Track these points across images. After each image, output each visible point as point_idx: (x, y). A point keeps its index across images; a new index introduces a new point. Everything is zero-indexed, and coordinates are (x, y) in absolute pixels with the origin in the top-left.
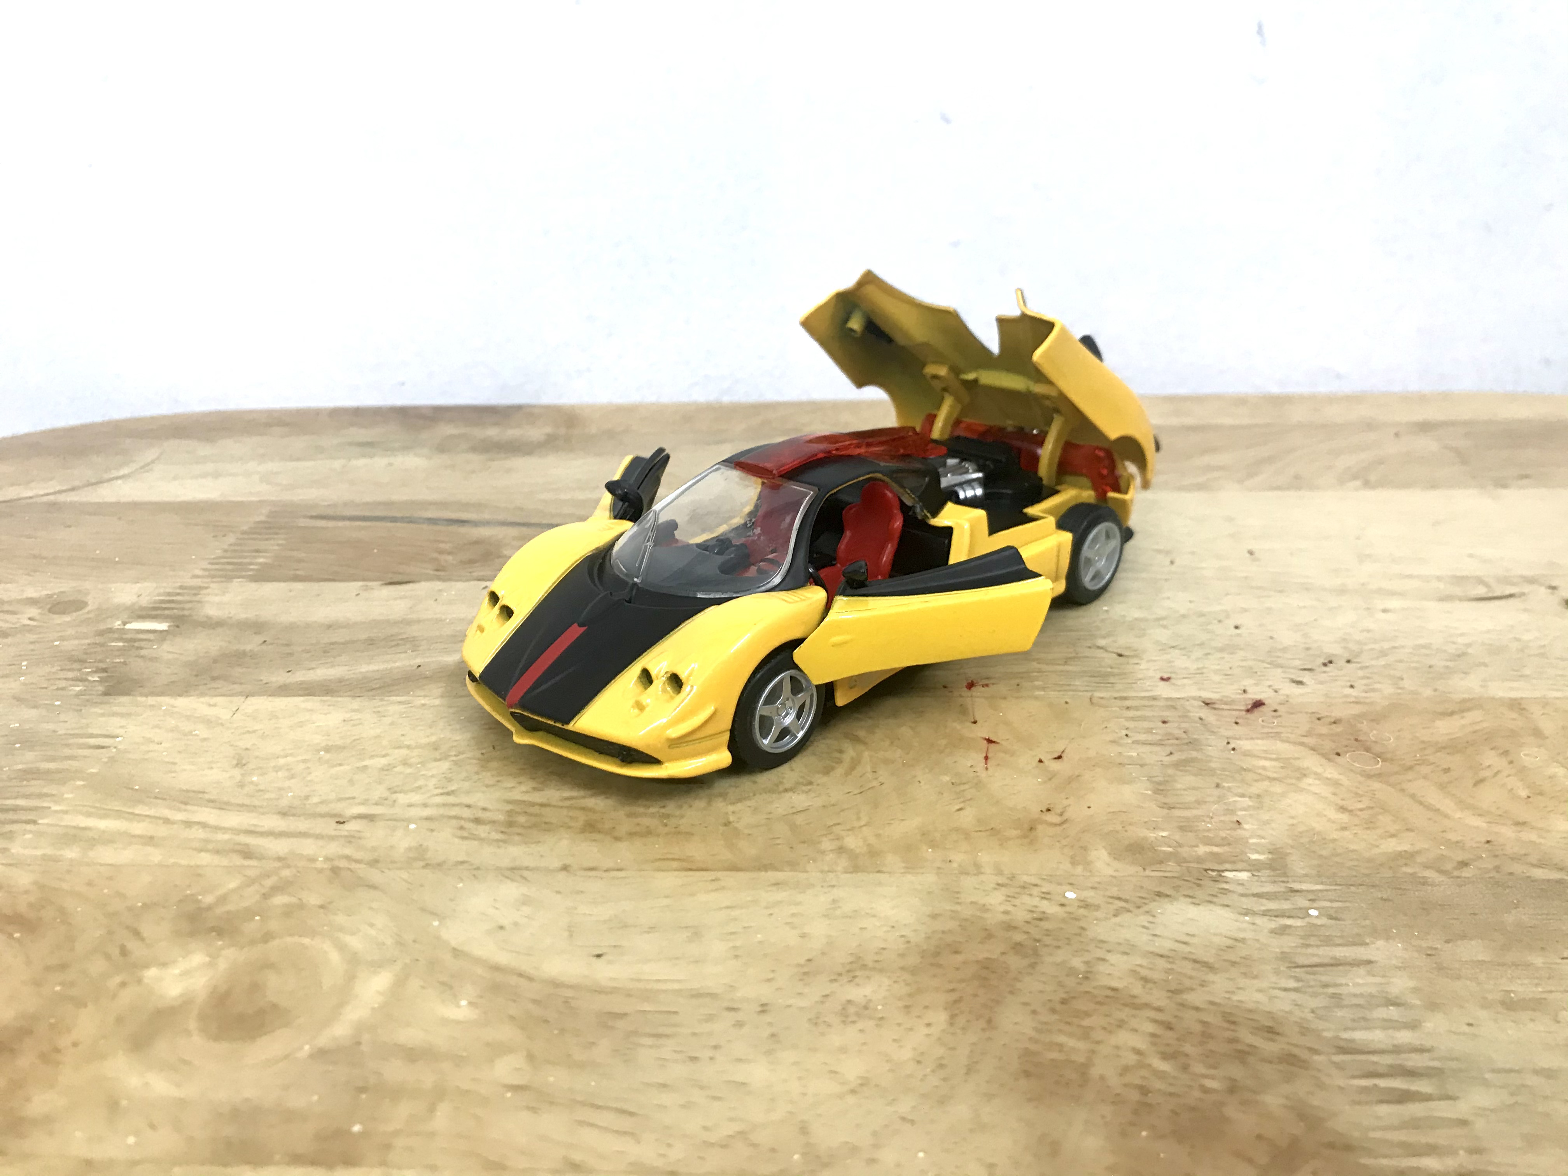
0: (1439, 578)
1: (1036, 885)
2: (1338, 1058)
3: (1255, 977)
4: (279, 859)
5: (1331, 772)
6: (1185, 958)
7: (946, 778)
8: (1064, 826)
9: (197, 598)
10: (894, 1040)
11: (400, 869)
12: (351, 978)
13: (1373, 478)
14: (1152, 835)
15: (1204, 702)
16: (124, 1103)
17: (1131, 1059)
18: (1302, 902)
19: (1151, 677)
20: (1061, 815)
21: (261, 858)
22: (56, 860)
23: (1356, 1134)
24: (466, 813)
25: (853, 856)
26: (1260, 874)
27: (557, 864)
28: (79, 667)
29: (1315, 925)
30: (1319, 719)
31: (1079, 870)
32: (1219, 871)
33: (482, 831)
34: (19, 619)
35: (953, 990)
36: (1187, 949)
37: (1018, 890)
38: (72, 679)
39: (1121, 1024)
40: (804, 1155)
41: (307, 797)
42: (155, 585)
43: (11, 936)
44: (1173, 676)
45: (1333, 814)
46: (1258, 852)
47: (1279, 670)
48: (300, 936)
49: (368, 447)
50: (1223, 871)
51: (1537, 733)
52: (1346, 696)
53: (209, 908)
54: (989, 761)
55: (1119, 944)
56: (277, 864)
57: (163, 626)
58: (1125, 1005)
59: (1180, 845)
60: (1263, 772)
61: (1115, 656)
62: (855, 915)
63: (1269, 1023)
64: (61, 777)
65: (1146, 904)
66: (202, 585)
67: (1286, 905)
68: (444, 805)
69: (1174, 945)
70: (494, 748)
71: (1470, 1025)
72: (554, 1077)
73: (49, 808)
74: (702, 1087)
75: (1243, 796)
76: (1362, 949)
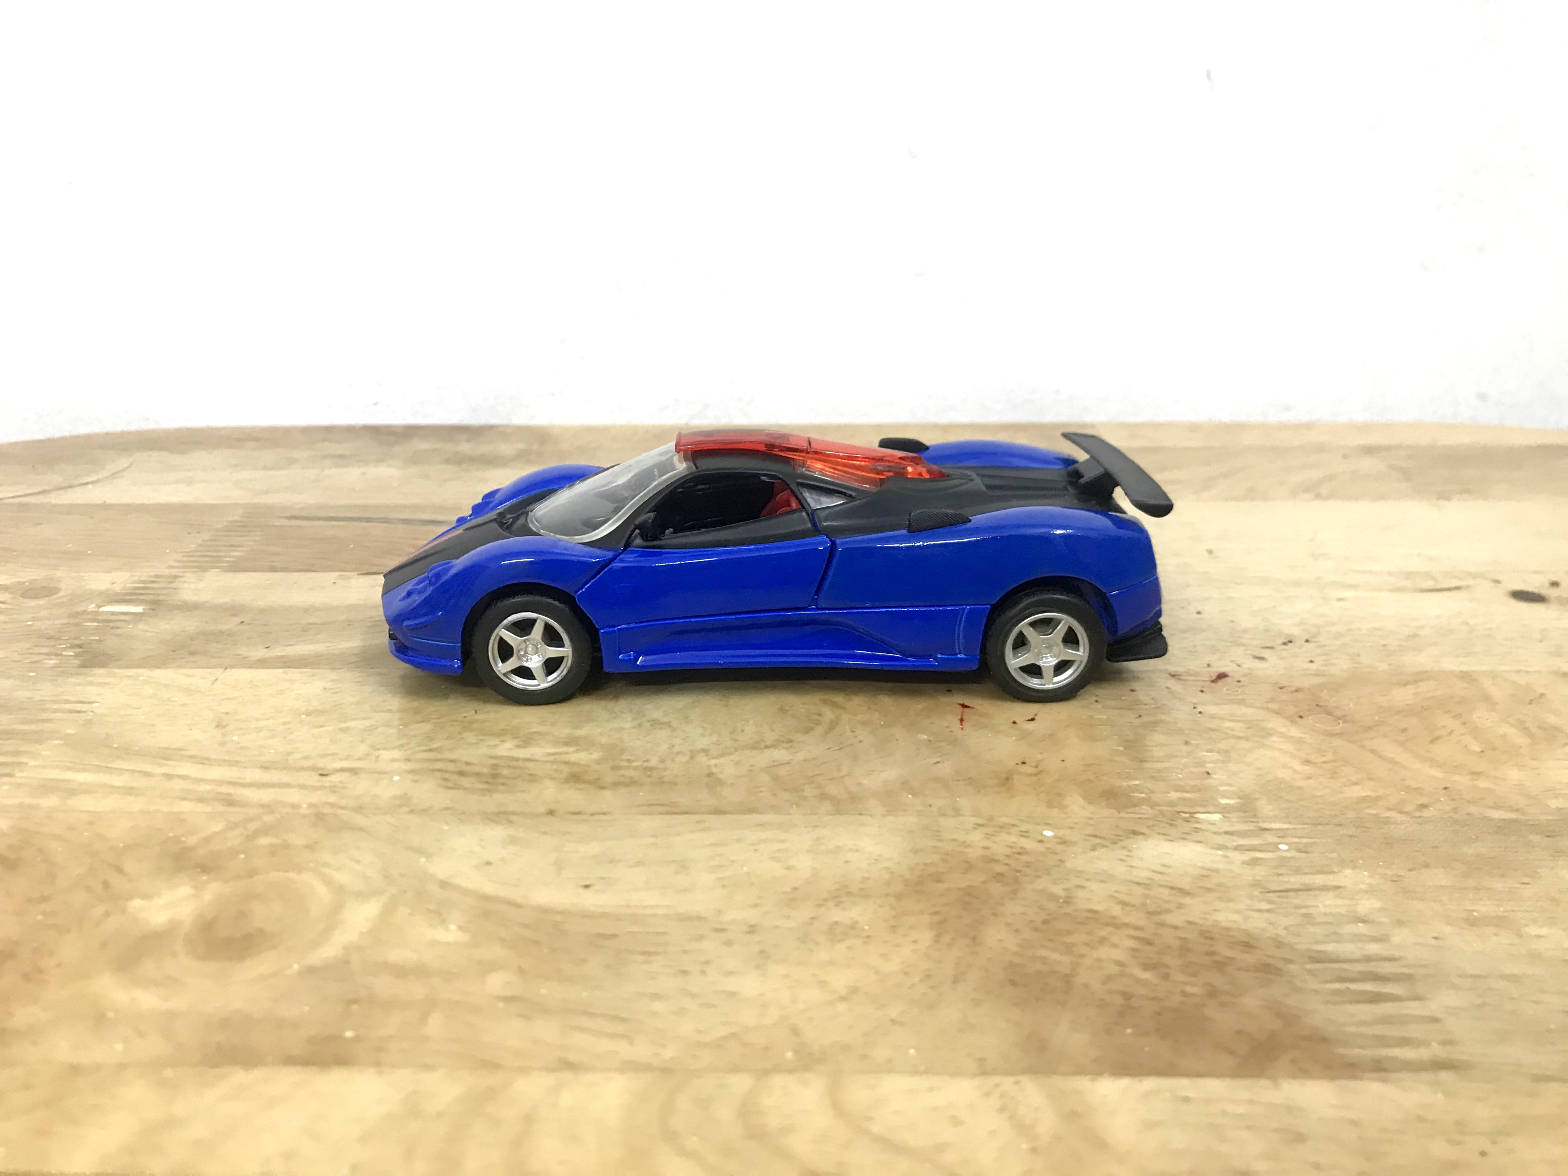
0: (1390, 574)
1: (1014, 825)
2: (1311, 967)
3: (1230, 901)
4: (263, 806)
5: (1295, 732)
6: (1162, 886)
7: (923, 737)
8: (1039, 776)
9: (173, 585)
10: (883, 956)
11: (385, 814)
12: (337, 908)
13: (1324, 490)
14: (1124, 783)
15: (1170, 674)
16: (111, 1015)
17: (1112, 969)
18: (1271, 838)
20: (1036, 766)
21: (244, 804)
22: (33, 807)
23: (1331, 1029)
24: (451, 767)
25: (835, 800)
26: (1230, 815)
27: (542, 809)
28: (53, 644)
29: (1284, 858)
30: (1281, 688)
31: (1055, 812)
32: (1191, 813)
33: (466, 782)
35: (936, 913)
36: (1162, 878)
37: (997, 829)
38: (46, 654)
39: (1103, 941)
40: (796, 1052)
41: (289, 754)
42: (128, 574)
45: (1297, 766)
46: (1229, 798)
47: (1242, 648)
48: (287, 871)
49: (341, 459)
50: (1195, 813)
51: (1487, 698)
52: (1308, 669)
53: (192, 849)
54: (964, 723)
55: (1097, 874)
56: (260, 811)
57: (139, 609)
58: (1107, 925)
59: (1153, 792)
60: (1229, 732)
62: (837, 850)
63: (1245, 939)
64: (39, 738)
65: (1121, 840)
66: (177, 574)
67: (1255, 841)
68: (428, 760)
69: (1150, 875)
70: (476, 712)
71: (1436, 938)
72: (548, 991)
73: (27, 764)
74: (693, 996)
75: (1211, 751)
76: (1331, 877)
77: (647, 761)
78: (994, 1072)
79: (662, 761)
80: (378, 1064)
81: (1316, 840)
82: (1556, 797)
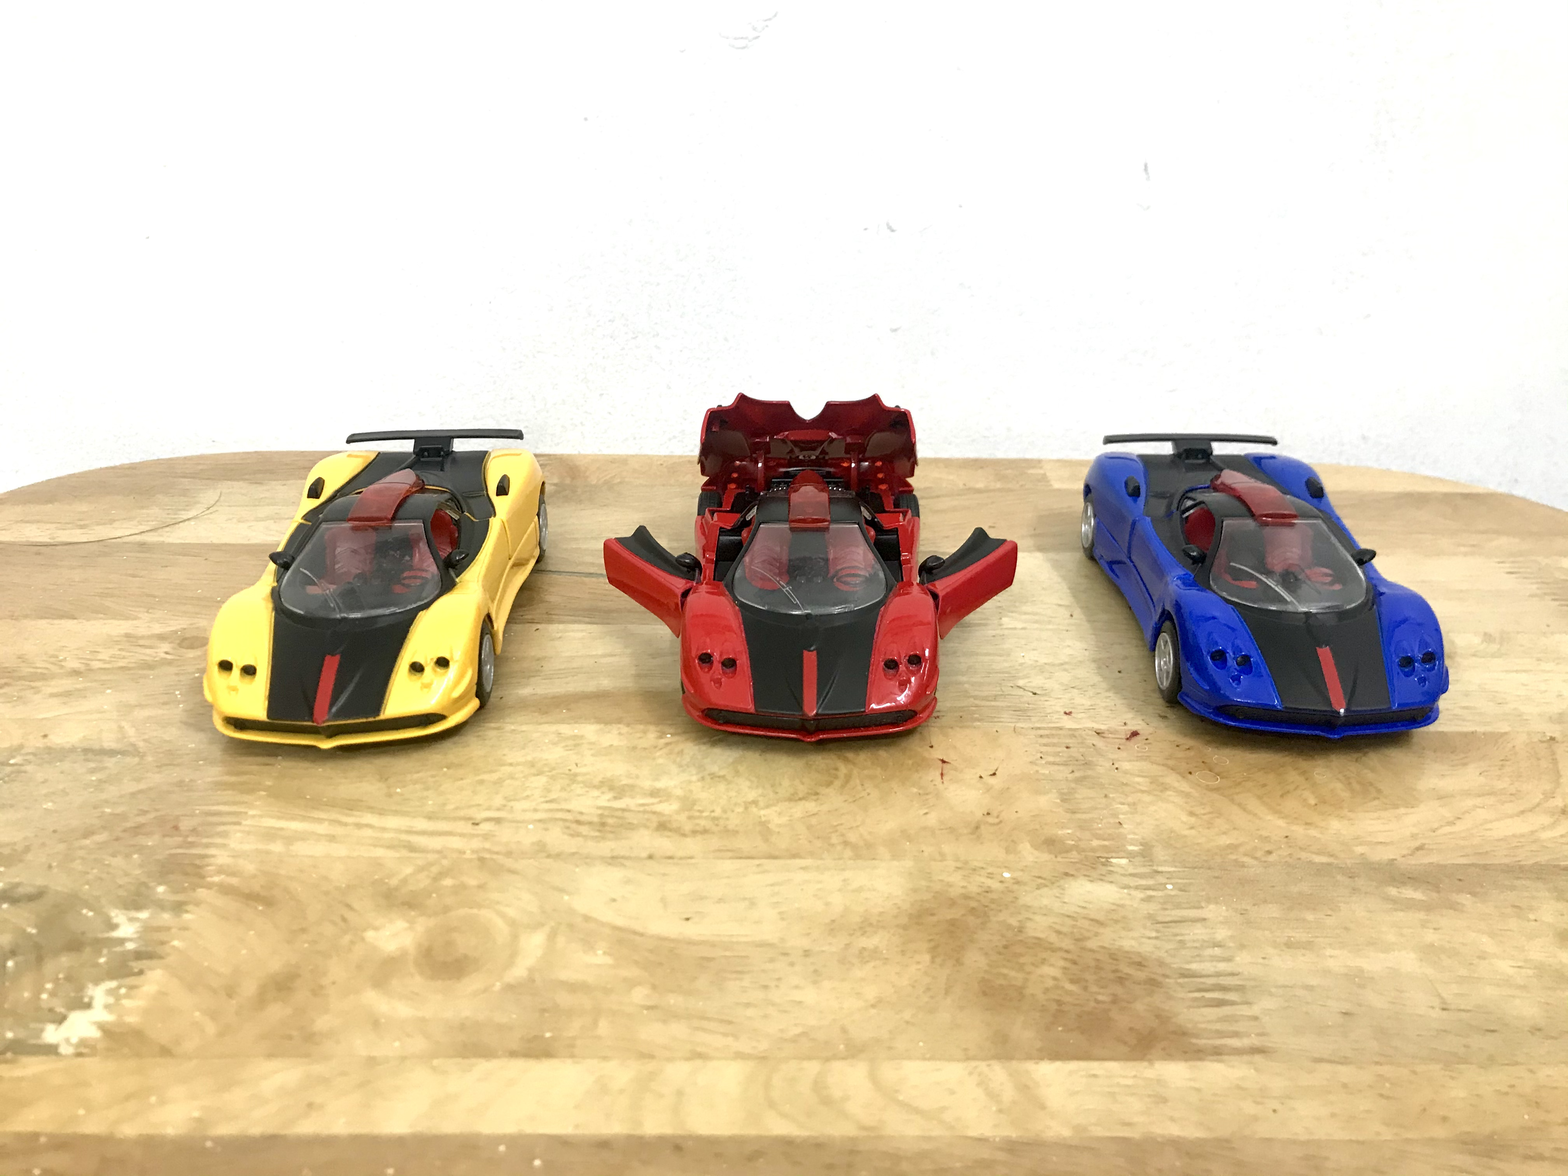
1: (983, 868)
2: (1181, 980)
3: (1131, 930)
4: (437, 852)
5: (1185, 786)
6: (1084, 918)
7: (915, 790)
8: (1000, 826)
10: (897, 973)
11: (530, 858)
12: (515, 937)
14: (1060, 832)
15: (1095, 732)
16: (383, 1020)
17: (1050, 983)
18: (1161, 879)
19: (1058, 712)
20: (998, 817)
21: (422, 850)
22: (268, 852)
23: (1190, 1026)
24: (569, 816)
25: (854, 847)
26: (1134, 860)
27: (644, 854)
29: (1170, 896)
30: (1177, 745)
31: (1012, 857)
32: (1106, 858)
33: (584, 830)
34: (156, 653)
35: (930, 940)
36: (1085, 912)
37: (971, 872)
39: (1043, 961)
40: (846, 1045)
41: (444, 804)
43: (256, 908)
44: (1073, 710)
45: (1185, 818)
46: (1134, 845)
47: (1151, 707)
48: (470, 908)
50: (1109, 858)
53: (396, 889)
54: (944, 778)
55: (1041, 908)
56: (436, 856)
58: (1047, 949)
59: (1080, 840)
60: (1137, 786)
61: (1031, 694)
62: (859, 890)
63: (1139, 960)
65: (1058, 881)
67: (1151, 882)
68: (551, 810)
69: (1079, 910)
70: (577, 765)
71: (1264, 958)
72: (674, 1000)
73: (246, 813)
74: (773, 1005)
75: (1123, 804)
76: (1200, 911)
77: (713, 811)
78: (974, 1058)
79: (725, 811)
80: (572, 1056)
81: (1191, 881)
82: (1361, 844)
